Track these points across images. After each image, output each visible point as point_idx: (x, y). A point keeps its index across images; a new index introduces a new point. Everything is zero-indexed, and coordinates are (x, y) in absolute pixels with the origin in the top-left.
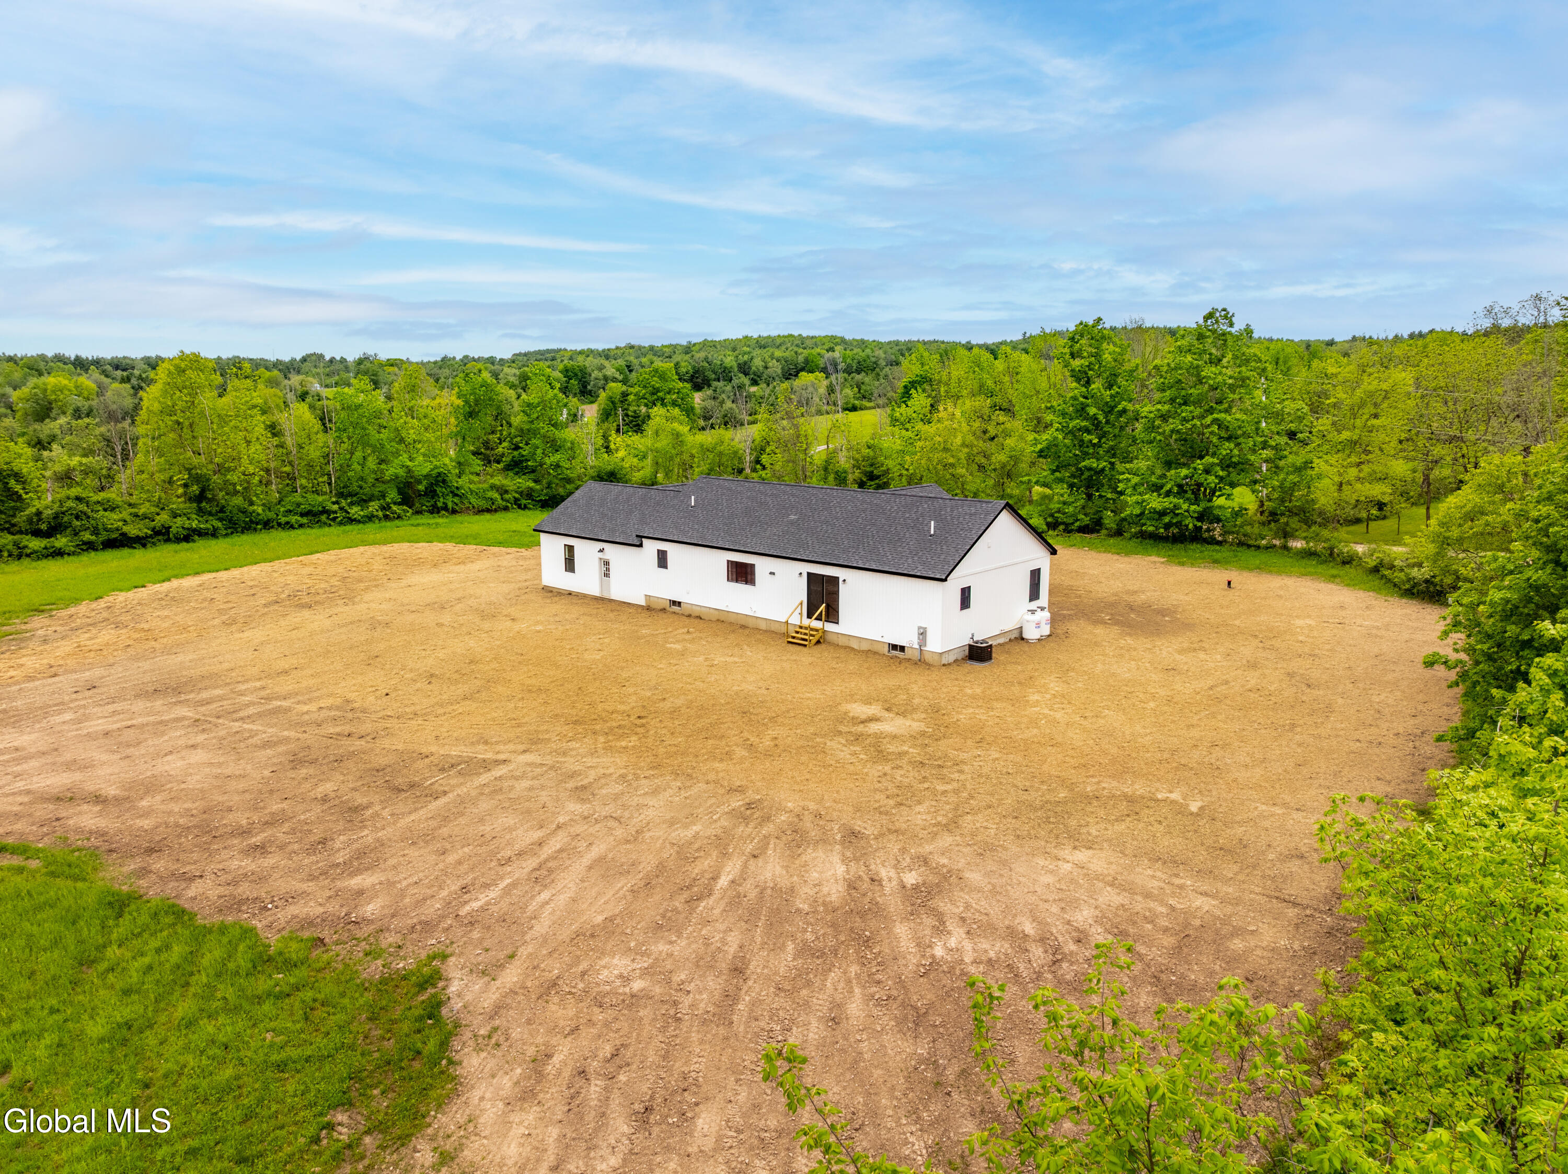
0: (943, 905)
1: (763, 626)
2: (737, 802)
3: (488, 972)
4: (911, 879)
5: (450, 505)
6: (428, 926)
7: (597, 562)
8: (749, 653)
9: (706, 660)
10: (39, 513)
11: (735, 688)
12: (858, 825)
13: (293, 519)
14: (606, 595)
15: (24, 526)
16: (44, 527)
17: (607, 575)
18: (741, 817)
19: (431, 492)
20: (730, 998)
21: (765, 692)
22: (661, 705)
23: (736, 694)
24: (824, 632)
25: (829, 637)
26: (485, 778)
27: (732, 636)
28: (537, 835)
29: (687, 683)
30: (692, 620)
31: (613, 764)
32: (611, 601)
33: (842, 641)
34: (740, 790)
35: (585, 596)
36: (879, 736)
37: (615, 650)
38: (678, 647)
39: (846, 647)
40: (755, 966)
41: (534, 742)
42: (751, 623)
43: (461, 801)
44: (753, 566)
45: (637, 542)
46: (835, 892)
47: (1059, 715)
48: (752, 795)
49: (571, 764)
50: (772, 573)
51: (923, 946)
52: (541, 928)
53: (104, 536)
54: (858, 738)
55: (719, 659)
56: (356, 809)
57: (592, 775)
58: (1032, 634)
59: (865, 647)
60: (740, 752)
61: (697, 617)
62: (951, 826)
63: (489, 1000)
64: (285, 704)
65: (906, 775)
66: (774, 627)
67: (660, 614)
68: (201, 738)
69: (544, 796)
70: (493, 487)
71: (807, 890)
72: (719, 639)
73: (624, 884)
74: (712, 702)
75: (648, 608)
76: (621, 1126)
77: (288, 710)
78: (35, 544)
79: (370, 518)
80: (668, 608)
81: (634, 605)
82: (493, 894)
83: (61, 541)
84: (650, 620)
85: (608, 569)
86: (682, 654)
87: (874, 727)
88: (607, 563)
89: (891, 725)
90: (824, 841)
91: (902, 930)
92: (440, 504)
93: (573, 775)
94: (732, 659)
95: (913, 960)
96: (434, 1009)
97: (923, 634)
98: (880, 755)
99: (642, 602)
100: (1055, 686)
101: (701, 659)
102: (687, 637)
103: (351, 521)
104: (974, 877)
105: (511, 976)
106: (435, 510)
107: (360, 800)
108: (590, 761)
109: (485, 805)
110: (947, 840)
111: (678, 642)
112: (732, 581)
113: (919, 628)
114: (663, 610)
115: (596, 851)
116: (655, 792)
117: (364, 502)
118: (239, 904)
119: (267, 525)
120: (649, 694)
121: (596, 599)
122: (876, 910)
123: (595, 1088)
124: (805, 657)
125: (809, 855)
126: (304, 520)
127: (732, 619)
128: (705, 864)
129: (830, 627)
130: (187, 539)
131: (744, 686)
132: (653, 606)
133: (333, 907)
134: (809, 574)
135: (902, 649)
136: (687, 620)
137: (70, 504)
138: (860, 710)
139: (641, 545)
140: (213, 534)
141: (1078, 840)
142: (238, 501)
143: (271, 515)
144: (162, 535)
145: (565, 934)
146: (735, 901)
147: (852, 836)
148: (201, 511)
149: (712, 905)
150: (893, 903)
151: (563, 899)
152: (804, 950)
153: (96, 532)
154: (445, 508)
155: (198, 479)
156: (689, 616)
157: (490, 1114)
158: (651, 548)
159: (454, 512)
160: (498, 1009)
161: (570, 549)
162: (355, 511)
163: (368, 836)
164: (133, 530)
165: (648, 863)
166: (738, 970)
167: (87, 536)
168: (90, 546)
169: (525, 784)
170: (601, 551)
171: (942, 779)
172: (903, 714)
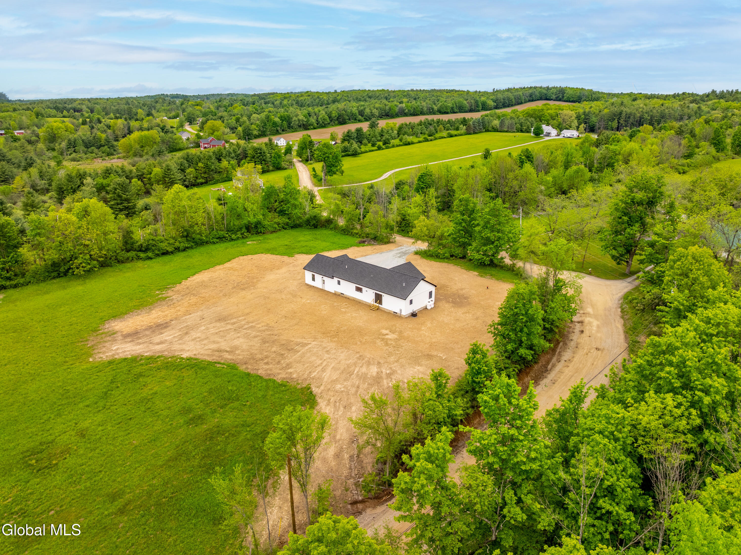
0: (393, 377)
1: (364, 303)
2: (358, 355)
3: (318, 387)
4: (388, 372)
6: (306, 379)
7: (321, 280)
8: (361, 313)
10: (141, 245)
11: (358, 324)
12: (380, 361)
13: (215, 240)
15: (137, 249)
16: (143, 249)
17: (324, 284)
18: (359, 358)
19: (256, 227)
20: (357, 391)
21: (364, 326)
22: (341, 329)
23: (358, 326)
25: (380, 308)
26: (307, 348)
27: (357, 306)
28: (321, 362)
29: (347, 322)
31: (333, 345)
32: (325, 290)
33: (382, 310)
34: (358, 352)
35: (317, 288)
36: (387, 339)
38: (344, 310)
39: (383, 312)
40: (361, 386)
41: (315, 339)
42: (361, 302)
43: (303, 353)
44: (362, 288)
46: (374, 374)
47: (427, 334)
48: (361, 354)
49: (324, 345)
50: (367, 291)
51: (388, 383)
52: (325, 380)
53: (162, 251)
54: (383, 339)
55: (354, 315)
56: (282, 355)
57: (329, 348)
58: (429, 307)
59: (388, 311)
60: (359, 343)
61: (348, 299)
62: (397, 361)
63: (320, 391)
64: (253, 324)
65: (391, 349)
66: (367, 304)
67: (339, 297)
68: (239, 335)
69: (320, 353)
70: (275, 223)
71: (370, 374)
72: (354, 307)
73: (338, 372)
74: (353, 328)
75: (335, 294)
76: (342, 409)
77: (255, 327)
78: (142, 255)
79: (238, 238)
81: (331, 292)
82: (315, 373)
83: (150, 254)
84: (336, 299)
85: (324, 282)
86: (345, 312)
87: (387, 337)
88: (324, 280)
89: (391, 336)
90: (374, 364)
91: (385, 381)
93: (325, 348)
94: (357, 315)
95: (386, 386)
96: (311, 393)
97: (401, 311)
98: (387, 344)
99: (334, 292)
100: (429, 325)
101: (350, 314)
102: (346, 306)
103: (232, 240)
104: (399, 372)
105: (322, 388)
106: (258, 233)
107: (283, 352)
108: (328, 344)
109: (309, 354)
110: (396, 364)
111: (344, 308)
112: (357, 291)
113: (400, 309)
114: (339, 295)
115: (332, 365)
116: (342, 352)
117: (235, 233)
118: (270, 375)
119: (207, 243)
120: (338, 325)
121: (321, 289)
122: (381, 378)
123: (338, 404)
124: (374, 314)
125: (371, 367)
126: (218, 240)
127: (357, 300)
128: (352, 368)
129: (380, 306)
130: (184, 250)
131: (360, 324)
133: (287, 375)
134: (375, 293)
135: (396, 313)
136: (345, 300)
137: (151, 242)
138: (384, 332)
139: (333, 278)
140: (192, 248)
141: (420, 365)
142: (199, 236)
143: (208, 239)
144: (178, 249)
145: (330, 381)
146: (358, 375)
147: (379, 363)
148: (187, 240)
149: (354, 376)
150: (384, 376)
151: (328, 375)
152: (369, 384)
153: (159, 251)
154: (261, 232)
155: (186, 230)
156: (346, 298)
157: (323, 407)
158: (336, 280)
160: (321, 393)
161: (313, 276)
162: (233, 236)
163: (287, 361)
164: (170, 249)
165: (342, 368)
166: (358, 387)
167: (157, 252)
168: (158, 255)
169: (315, 350)
170: (322, 277)
171: (398, 350)
172: (393, 333)
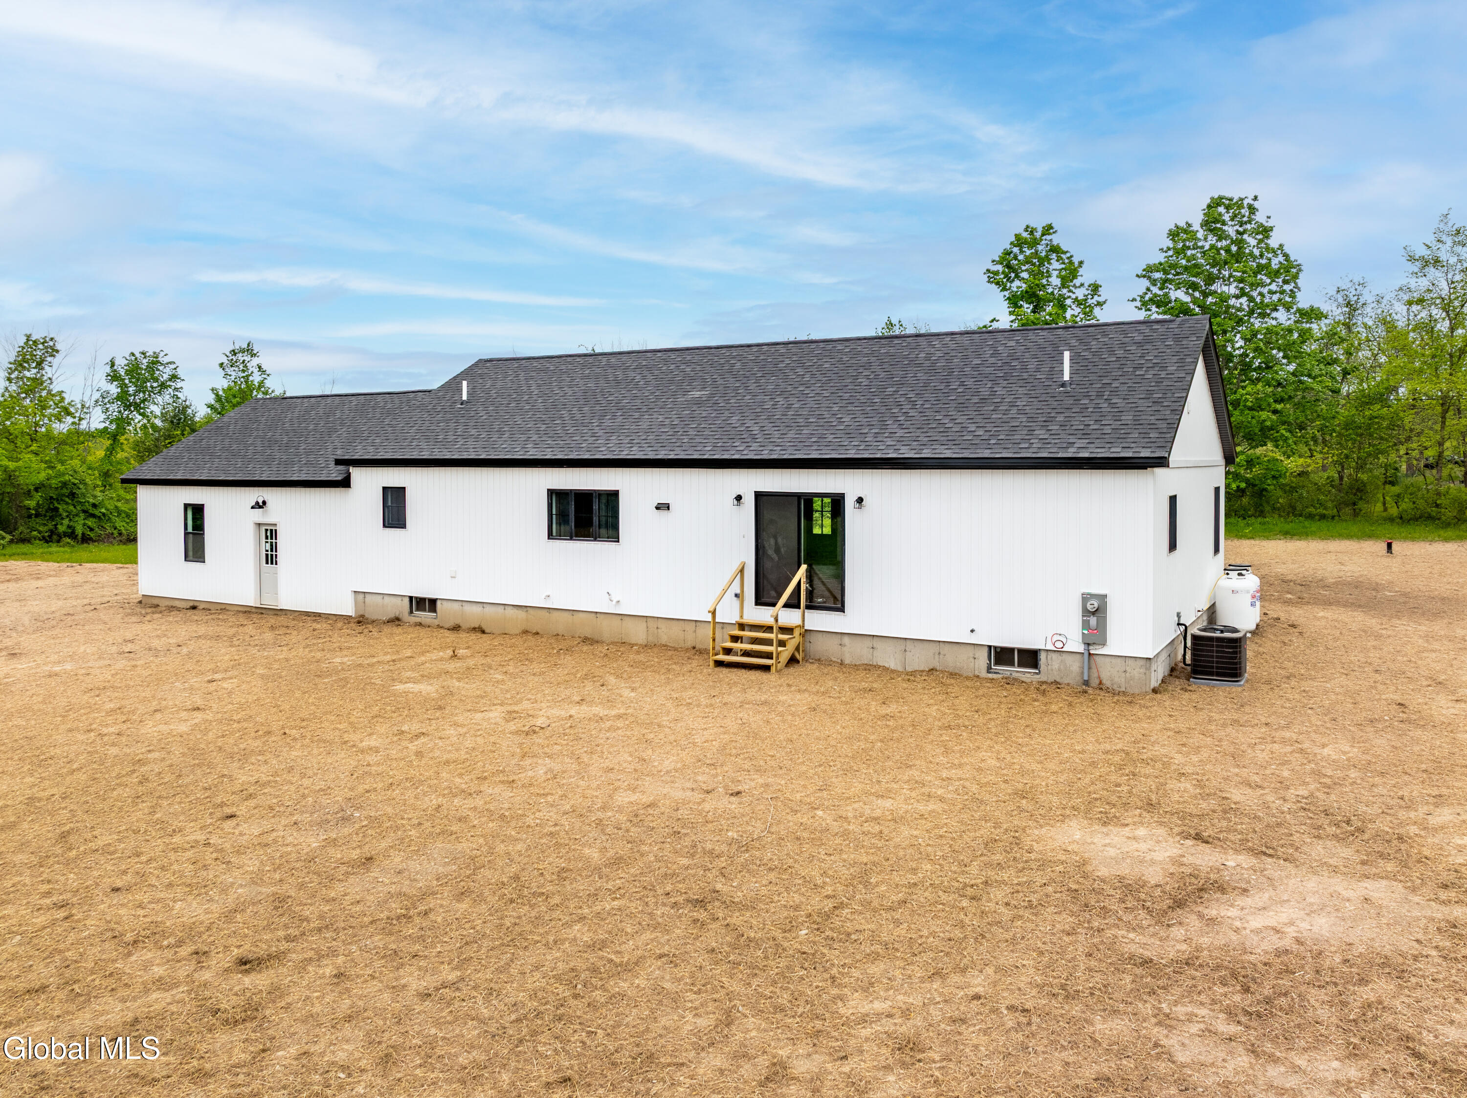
1: (638, 634)
5: (79, 530)
7: (251, 530)
8: (626, 693)
9: (511, 716)
11: (623, 798)
14: (269, 602)
17: (271, 559)
21: (734, 805)
22: (354, 887)
23: (636, 818)
24: (806, 633)
25: (818, 646)
27: (567, 660)
29: (454, 793)
30: (463, 635)
32: (279, 612)
33: (853, 653)
35: (223, 609)
37: (241, 707)
38: (427, 688)
39: (869, 668)
42: (607, 629)
44: (614, 496)
45: (336, 474)
50: (662, 507)
58: (1244, 618)
59: (918, 660)
61: (476, 626)
66: (666, 635)
67: (387, 629)
72: (536, 667)
74: (554, 861)
75: (361, 620)
80: (405, 616)
81: (328, 616)
84: (360, 638)
85: (274, 547)
88: (271, 534)
92: (61, 529)
94: (585, 710)
97: (1096, 611)
99: (348, 608)
101: (496, 714)
102: (452, 666)
111: (426, 677)
112: (560, 536)
113: (1086, 598)
114: (396, 621)
120: (312, 841)
121: (247, 611)
127: (560, 624)
129: (818, 620)
131: (652, 789)
132: (370, 615)
134: (759, 496)
135: (1030, 658)
136: (451, 636)
139: (345, 483)
156: (456, 628)
158: (369, 484)
159: (85, 539)
161: (197, 511)
170: (260, 505)
